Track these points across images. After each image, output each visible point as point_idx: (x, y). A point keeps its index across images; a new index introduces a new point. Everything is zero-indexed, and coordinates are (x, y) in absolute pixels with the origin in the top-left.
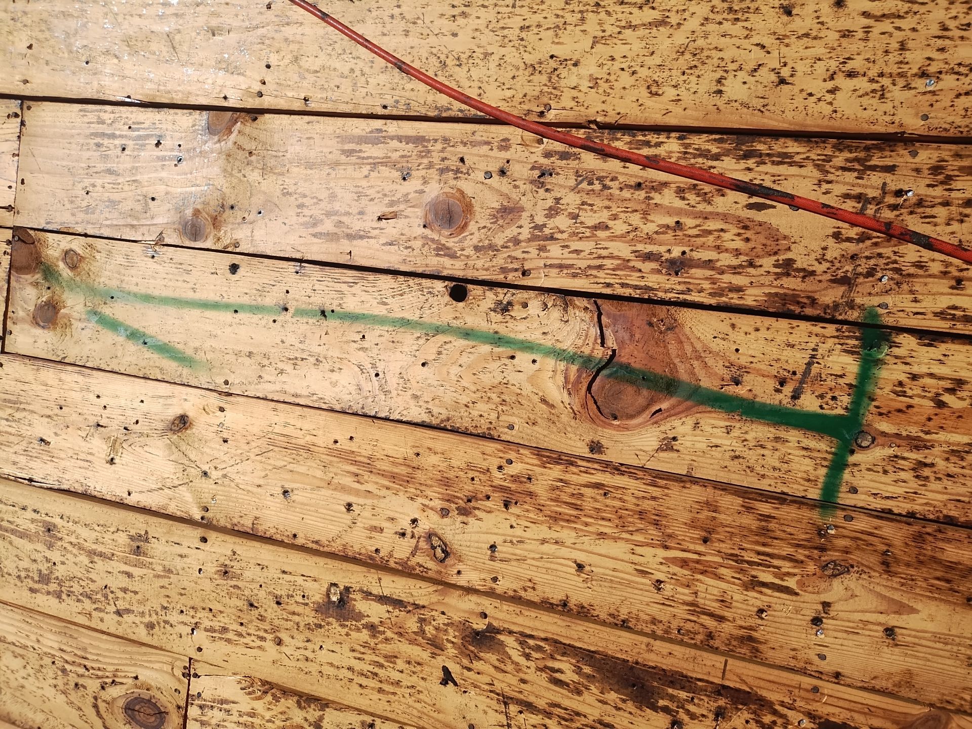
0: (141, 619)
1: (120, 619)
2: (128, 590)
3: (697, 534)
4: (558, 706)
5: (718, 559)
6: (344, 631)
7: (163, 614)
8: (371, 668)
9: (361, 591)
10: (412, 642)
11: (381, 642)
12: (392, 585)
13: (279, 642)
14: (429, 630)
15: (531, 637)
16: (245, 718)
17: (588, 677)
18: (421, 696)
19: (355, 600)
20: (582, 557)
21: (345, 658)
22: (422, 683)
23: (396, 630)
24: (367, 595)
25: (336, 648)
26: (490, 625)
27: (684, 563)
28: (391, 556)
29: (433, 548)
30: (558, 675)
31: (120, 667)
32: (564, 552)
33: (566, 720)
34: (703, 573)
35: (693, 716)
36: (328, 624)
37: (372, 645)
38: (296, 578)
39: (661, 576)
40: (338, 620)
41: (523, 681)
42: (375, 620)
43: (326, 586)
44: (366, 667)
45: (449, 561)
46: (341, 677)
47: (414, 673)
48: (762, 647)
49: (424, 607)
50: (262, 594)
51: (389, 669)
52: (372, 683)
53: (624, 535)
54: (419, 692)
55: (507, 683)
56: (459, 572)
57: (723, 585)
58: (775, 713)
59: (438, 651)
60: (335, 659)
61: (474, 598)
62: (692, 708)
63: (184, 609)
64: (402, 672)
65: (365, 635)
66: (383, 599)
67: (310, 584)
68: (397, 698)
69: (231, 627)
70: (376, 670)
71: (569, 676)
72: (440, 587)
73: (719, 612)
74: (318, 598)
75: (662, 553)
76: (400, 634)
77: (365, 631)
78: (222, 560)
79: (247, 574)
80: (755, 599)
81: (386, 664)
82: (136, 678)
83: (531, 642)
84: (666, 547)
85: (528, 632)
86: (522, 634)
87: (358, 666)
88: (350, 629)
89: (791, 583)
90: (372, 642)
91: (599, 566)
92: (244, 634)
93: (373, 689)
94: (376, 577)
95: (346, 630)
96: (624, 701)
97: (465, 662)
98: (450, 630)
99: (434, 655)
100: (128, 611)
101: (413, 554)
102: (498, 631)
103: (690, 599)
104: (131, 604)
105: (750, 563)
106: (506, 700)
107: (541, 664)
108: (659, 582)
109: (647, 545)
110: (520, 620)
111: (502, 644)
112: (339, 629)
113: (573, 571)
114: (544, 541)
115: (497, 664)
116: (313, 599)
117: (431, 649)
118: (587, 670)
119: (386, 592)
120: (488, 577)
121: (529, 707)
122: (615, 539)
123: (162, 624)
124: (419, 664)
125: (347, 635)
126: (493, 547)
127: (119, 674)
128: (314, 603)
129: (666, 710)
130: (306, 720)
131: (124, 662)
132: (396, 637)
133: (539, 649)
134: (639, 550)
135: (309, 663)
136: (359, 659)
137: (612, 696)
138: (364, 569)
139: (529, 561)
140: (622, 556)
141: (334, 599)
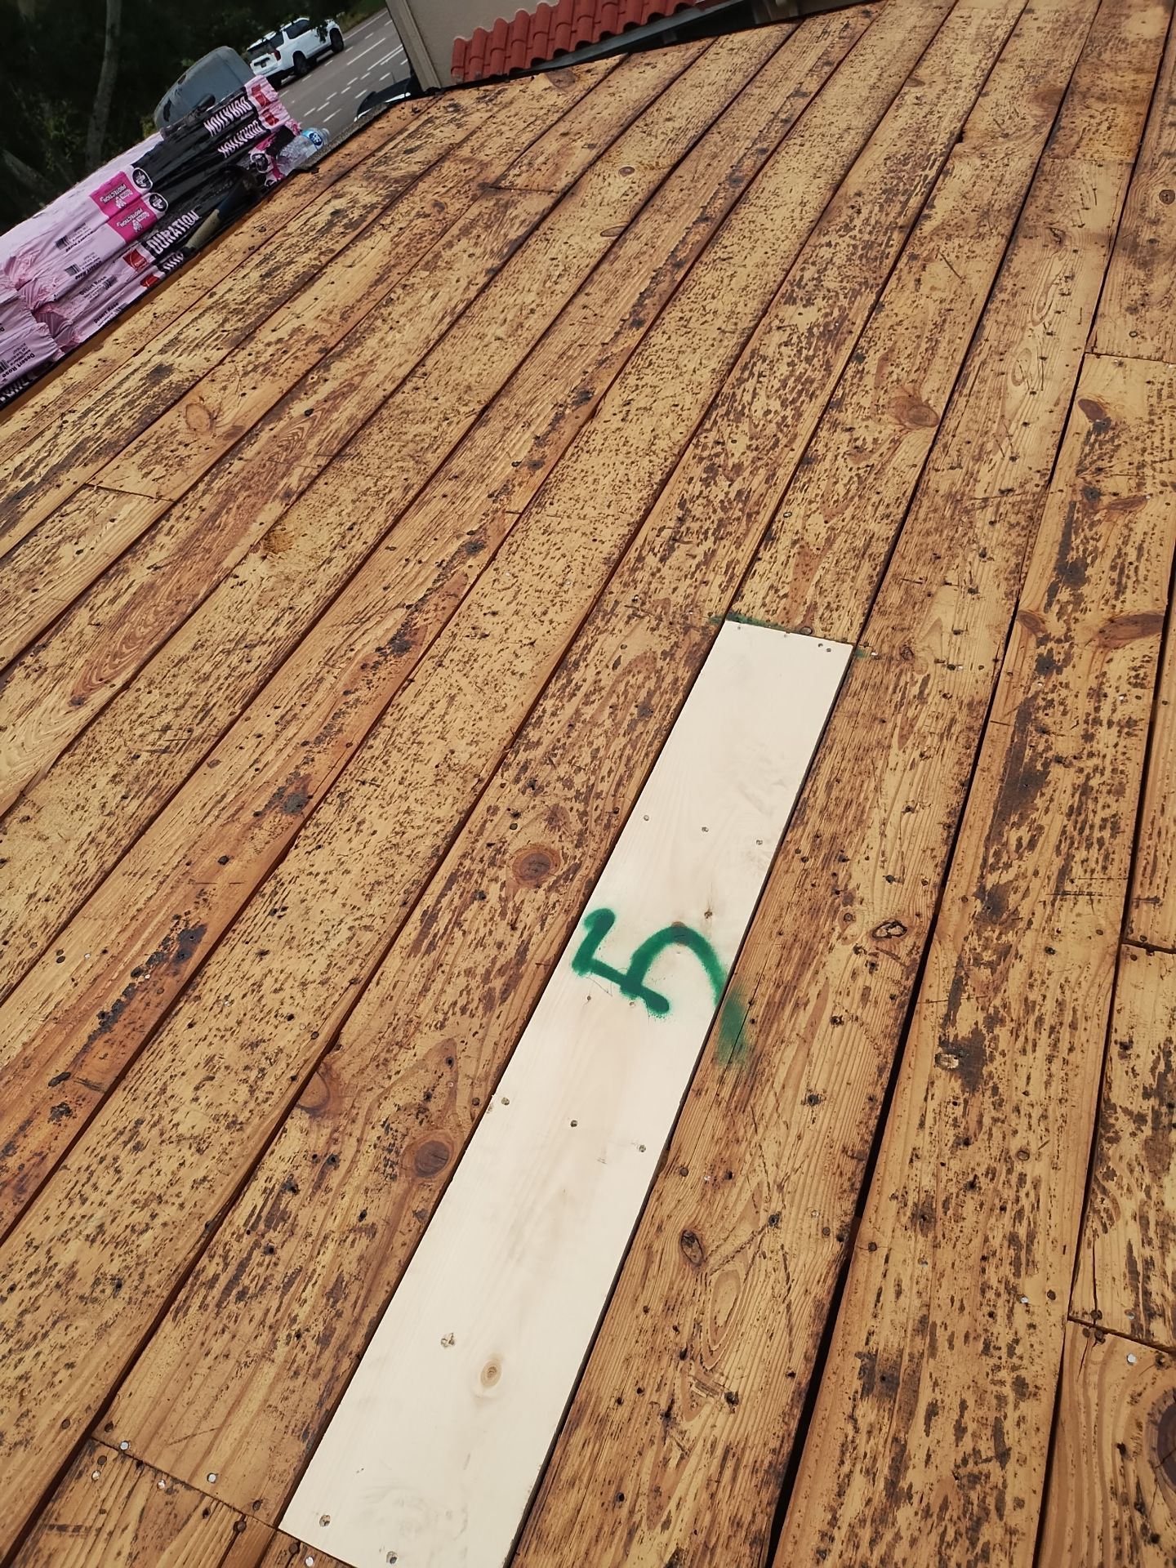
0: (1011, 1406)
1: (1014, 1456)
2: (958, 1422)
3: (877, 726)
4: (1058, 848)
5: (900, 716)
6: (999, 1058)
7: (997, 1353)
8: (1045, 1034)
9: (944, 1026)
10: (1005, 978)
11: (1009, 1013)
12: (935, 989)
13: (1024, 1153)
14: (987, 956)
15: (985, 860)
16: (1151, 1234)
17: (1022, 817)
18: (1072, 979)
19: (956, 1036)
20: (899, 807)
21: (1035, 1063)
22: (1055, 976)
23: (992, 994)
24: (949, 1019)
25: (1023, 1073)
26: (976, 896)
27: (903, 738)
28: (898, 983)
29: (889, 936)
30: (1025, 843)
31: (1108, 1486)
32: (894, 819)
33: (1072, 843)
34: (912, 726)
35: (1048, 748)
36: (991, 1076)
37: (1013, 1025)
38: (930, 1109)
39: (916, 754)
40: (984, 1064)
41: (1036, 873)
42: (981, 1017)
43: (939, 1070)
44: (1044, 1040)
45: (905, 923)
46: (1062, 1074)
47: (1043, 982)
48: (977, 698)
49: (960, 958)
50: (955, 1165)
51: (1043, 1011)
52: (1065, 1034)
53: (878, 773)
54: (1067, 980)
55: (1041, 890)
56: (918, 915)
57: (923, 716)
58: (1035, 697)
59: (1013, 951)
60: (1039, 1078)
61: (946, 905)
62: (1040, 748)
63: (986, 1309)
64: (1044, 997)
65: (1003, 1033)
66: (954, 1003)
67: (937, 1091)
68: (1079, 1008)
69: (1009, 1229)
70: (1046, 1026)
71: (1024, 833)
72: (935, 936)
73: (948, 721)
74: (956, 1085)
75: (894, 750)
76: (997, 990)
77: (997, 1031)
78: (905, 1220)
79: (927, 1182)
80: (934, 698)
81: (1037, 1013)
82: (1122, 1448)
83: (991, 860)
84: (889, 747)
85: (980, 861)
86: (983, 866)
87: (1043, 1048)
88: (996, 1049)
89: (920, 678)
90: (1010, 1025)
91: (908, 794)
92: (1017, 1208)
93: (1072, 1036)
94: (925, 1006)
95: (997, 1054)
96: (1043, 795)
97: (1022, 925)
98: (986, 934)
99: (1020, 957)
100: (998, 1433)
101: (897, 958)
102: (982, 888)
103: (936, 738)
104: (982, 1422)
105: (903, 698)
106: (1060, 893)
107: (1014, 856)
108: (922, 755)
109: (887, 758)
110: (968, 867)
111: (996, 886)
112: (996, 1063)
113: (913, 816)
114: (883, 835)
115: (1019, 895)
116: (958, 1091)
117: (1011, 958)
118: (1014, 818)
119: (944, 996)
120: (921, 888)
121: (1064, 872)
122: (881, 780)
123: (1015, 1360)
124: (1031, 975)
125: (1003, 1054)
126: (890, 879)
127: (1120, 1490)
128: (963, 1092)
129: (1046, 765)
130: (1133, 1134)
131: (1096, 1469)
132: (1000, 995)
133: (997, 854)
134: (892, 765)
135: (1050, 1113)
136: (1035, 1045)
137: (1039, 802)
138: (915, 1018)
139: (904, 849)
140: (898, 777)
141: (956, 1063)
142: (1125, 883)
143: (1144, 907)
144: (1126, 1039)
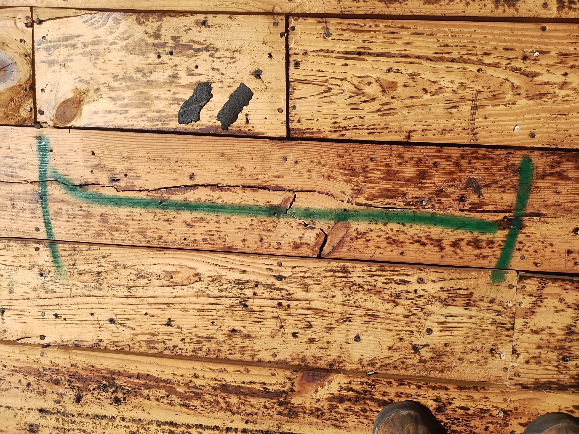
142: (337, 12)
143: (319, 27)
144: (210, 23)
